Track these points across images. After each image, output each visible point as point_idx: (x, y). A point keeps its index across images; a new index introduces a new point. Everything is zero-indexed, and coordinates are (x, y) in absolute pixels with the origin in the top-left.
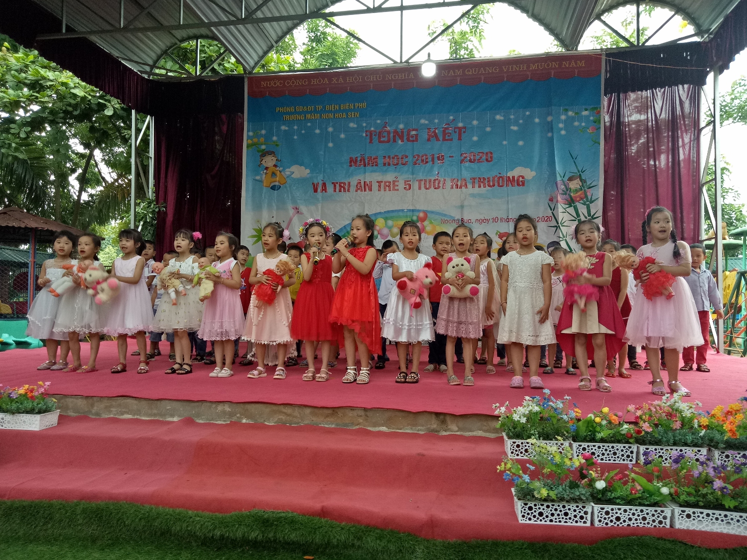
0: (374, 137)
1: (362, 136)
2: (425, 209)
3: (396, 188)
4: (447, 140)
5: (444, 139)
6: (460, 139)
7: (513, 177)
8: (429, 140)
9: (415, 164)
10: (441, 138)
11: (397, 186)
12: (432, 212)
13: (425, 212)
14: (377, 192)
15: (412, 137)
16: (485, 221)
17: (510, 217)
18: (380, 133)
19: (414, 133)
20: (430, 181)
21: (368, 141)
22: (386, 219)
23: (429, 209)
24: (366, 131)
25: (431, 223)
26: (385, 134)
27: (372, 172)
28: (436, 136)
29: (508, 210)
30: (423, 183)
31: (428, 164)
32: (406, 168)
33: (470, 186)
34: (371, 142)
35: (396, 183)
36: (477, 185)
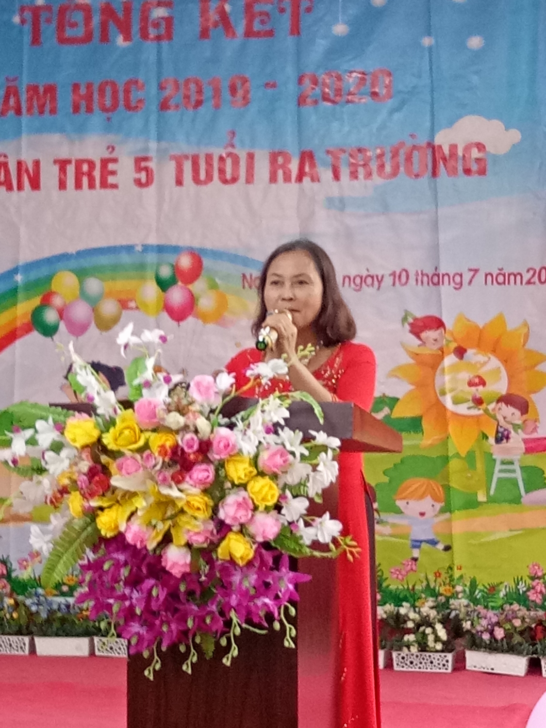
0: (43, 26)
1: (9, 24)
2: (196, 244)
3: (111, 180)
4: (258, 34)
5: (249, 33)
6: (295, 30)
7: (453, 148)
8: (204, 34)
9: (164, 106)
10: (240, 28)
11: (113, 173)
12: (217, 255)
13: (197, 257)
14: (55, 192)
15: (156, 25)
16: (369, 280)
17: (442, 271)
18: (63, 11)
19: (159, 13)
20: (209, 158)
21: (27, 38)
22: (82, 274)
23: (208, 245)
24: (22, 10)
25: (213, 286)
26: (78, 17)
27: (39, 131)
28: (224, 19)
29: (435, 249)
30: (188, 166)
31: (202, 110)
32: (137, 120)
33: (326, 174)
34: (36, 39)
35: (111, 167)
36: (345, 172)
